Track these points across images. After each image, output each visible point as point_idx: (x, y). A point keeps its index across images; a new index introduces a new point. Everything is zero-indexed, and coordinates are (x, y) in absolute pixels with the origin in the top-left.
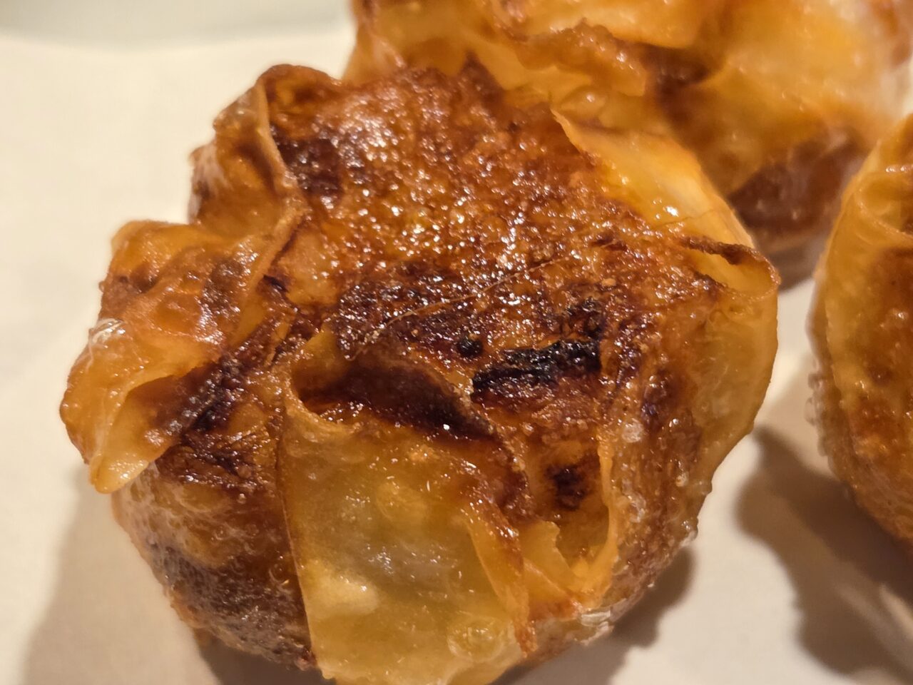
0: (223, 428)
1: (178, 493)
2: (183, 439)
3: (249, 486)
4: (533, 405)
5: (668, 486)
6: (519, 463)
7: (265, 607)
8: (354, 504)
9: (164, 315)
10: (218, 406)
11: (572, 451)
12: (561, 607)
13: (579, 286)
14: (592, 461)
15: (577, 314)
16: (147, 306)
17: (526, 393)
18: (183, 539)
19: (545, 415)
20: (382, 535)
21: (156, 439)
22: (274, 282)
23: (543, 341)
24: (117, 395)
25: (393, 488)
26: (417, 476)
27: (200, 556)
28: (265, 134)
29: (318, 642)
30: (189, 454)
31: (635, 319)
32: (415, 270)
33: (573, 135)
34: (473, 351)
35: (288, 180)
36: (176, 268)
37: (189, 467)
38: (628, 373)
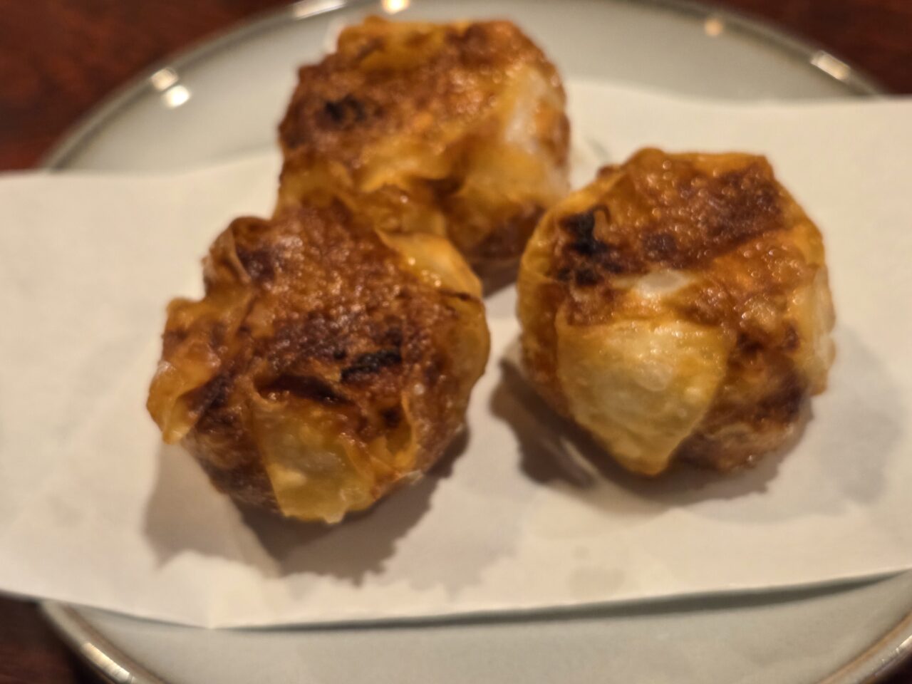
0: (225, 405)
1: (206, 439)
2: (206, 414)
3: (240, 432)
4: (369, 383)
5: (442, 408)
6: (365, 412)
7: (254, 485)
8: (289, 438)
9: (191, 355)
10: (221, 396)
11: (390, 402)
12: (391, 476)
13: (390, 318)
14: (399, 406)
15: (389, 335)
16: (183, 350)
17: (367, 377)
18: (212, 457)
19: (375, 388)
20: (303, 450)
21: (193, 415)
22: (244, 330)
23: (374, 348)
24: (171, 400)
25: (306, 430)
26: (316, 423)
27: (221, 465)
28: (233, 256)
29: (281, 501)
30: (209, 420)
31: (417, 334)
32: (312, 315)
33: (385, 239)
34: (340, 356)
35: (246, 278)
36: (195, 328)
37: (210, 427)
38: (415, 361)
